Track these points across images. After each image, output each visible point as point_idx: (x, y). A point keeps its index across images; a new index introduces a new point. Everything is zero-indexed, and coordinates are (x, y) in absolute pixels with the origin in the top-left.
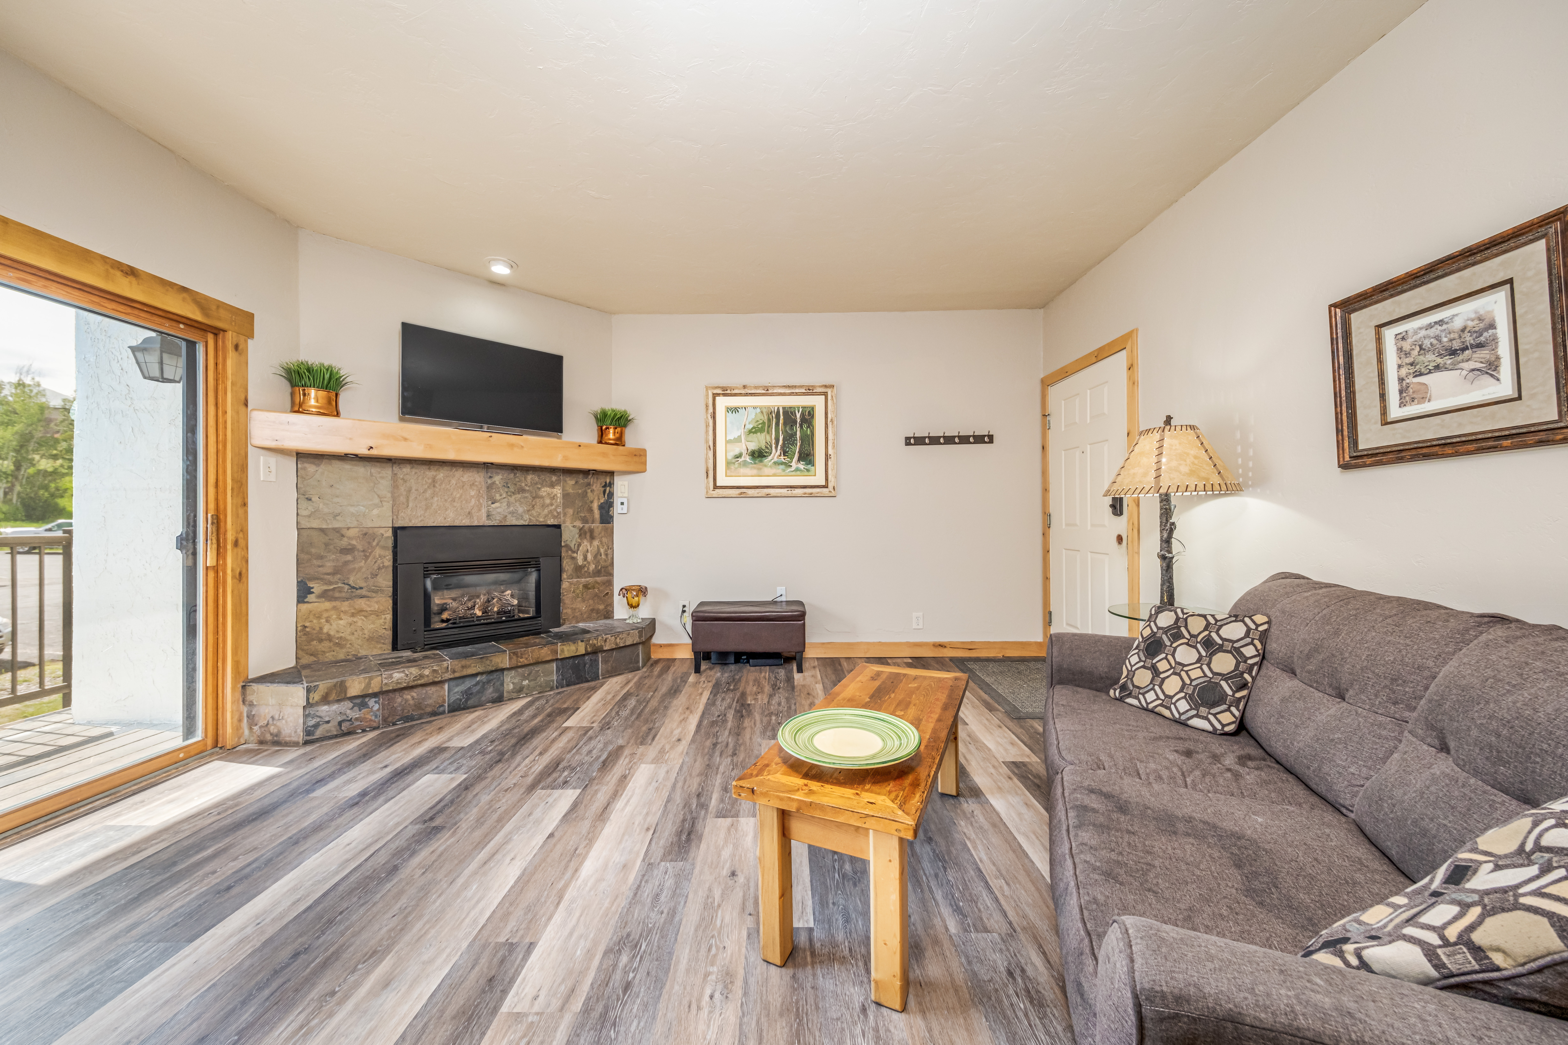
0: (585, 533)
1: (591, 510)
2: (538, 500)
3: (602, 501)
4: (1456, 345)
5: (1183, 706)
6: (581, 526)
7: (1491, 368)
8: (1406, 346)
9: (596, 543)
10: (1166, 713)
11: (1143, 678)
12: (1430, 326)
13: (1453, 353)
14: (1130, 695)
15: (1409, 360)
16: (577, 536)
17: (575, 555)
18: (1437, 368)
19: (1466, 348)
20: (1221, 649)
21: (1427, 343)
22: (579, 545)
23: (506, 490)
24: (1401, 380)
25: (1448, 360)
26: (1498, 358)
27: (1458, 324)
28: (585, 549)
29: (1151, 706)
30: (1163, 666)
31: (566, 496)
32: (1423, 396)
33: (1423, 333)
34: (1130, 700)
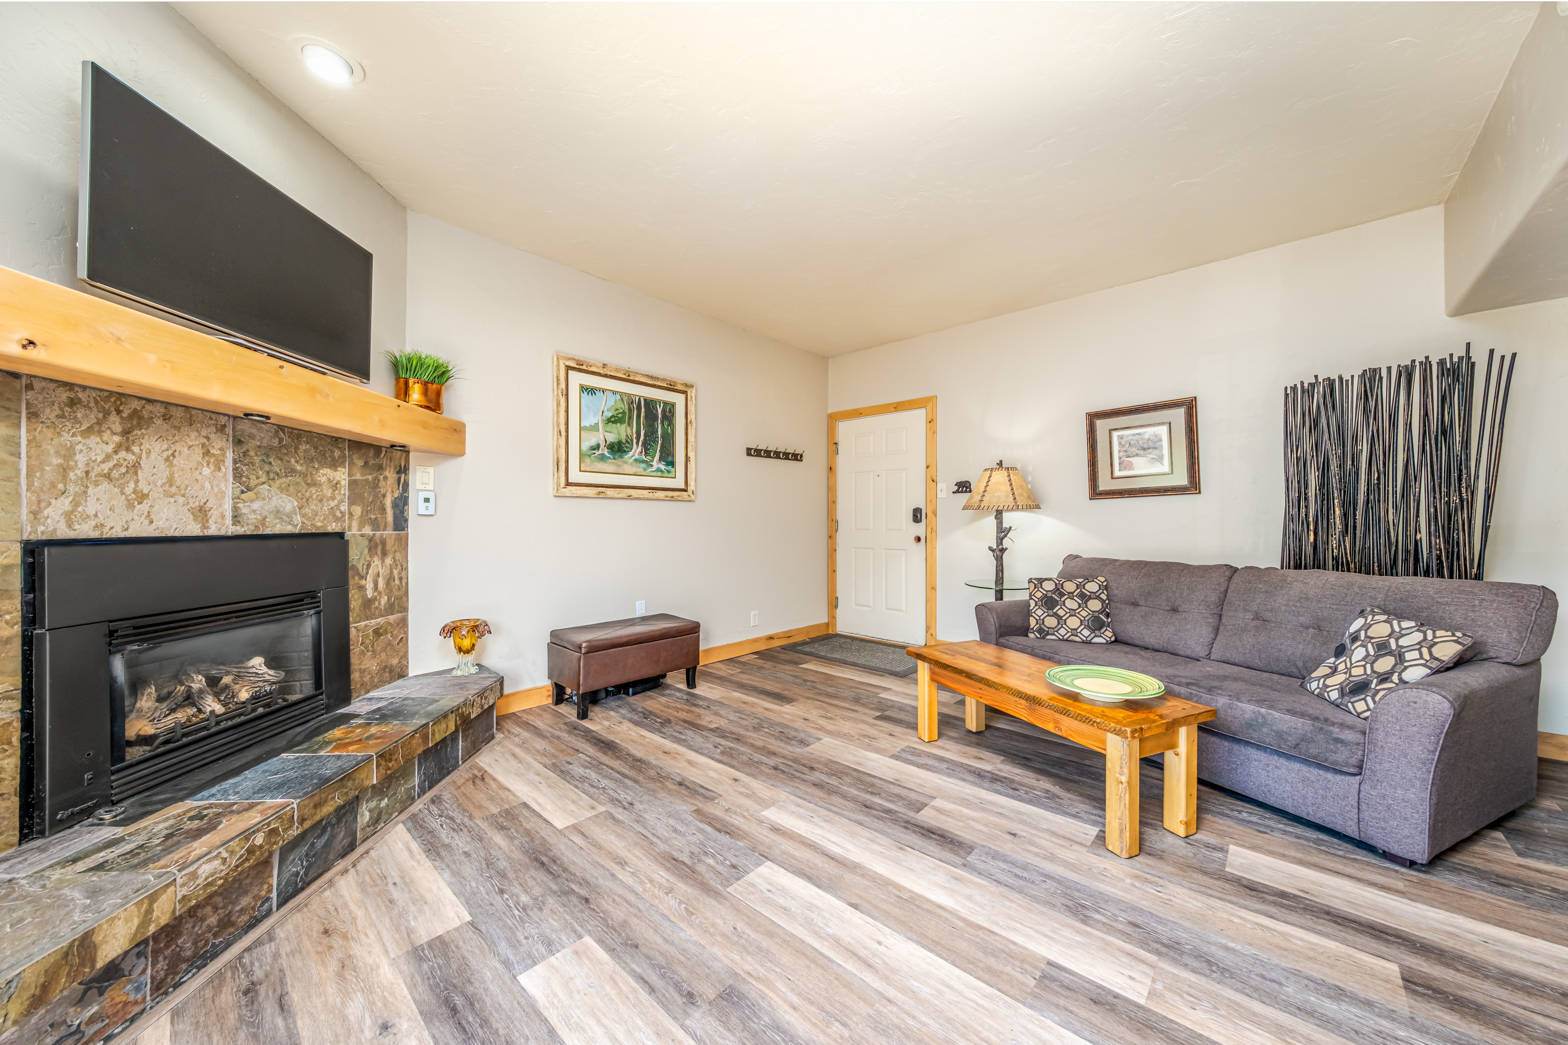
0: (376, 546)
1: (383, 510)
2: (313, 490)
3: (396, 495)
4: (1146, 446)
5: (1086, 632)
6: (371, 533)
7: (1160, 459)
8: (1123, 442)
9: (389, 561)
10: (1077, 639)
11: (1051, 622)
12: (1134, 435)
13: (1144, 449)
14: (1048, 634)
15: (1124, 449)
16: (366, 551)
17: (363, 582)
18: (1137, 455)
19: (1149, 448)
20: (1090, 598)
21: (1132, 443)
22: (369, 566)
23: (267, 468)
24: (1120, 458)
25: (1142, 452)
26: (1163, 455)
27: (1146, 436)
28: (376, 571)
29: (1065, 637)
30: (1061, 613)
31: (353, 484)
32: (1130, 467)
33: (1131, 437)
34: (1049, 637)
